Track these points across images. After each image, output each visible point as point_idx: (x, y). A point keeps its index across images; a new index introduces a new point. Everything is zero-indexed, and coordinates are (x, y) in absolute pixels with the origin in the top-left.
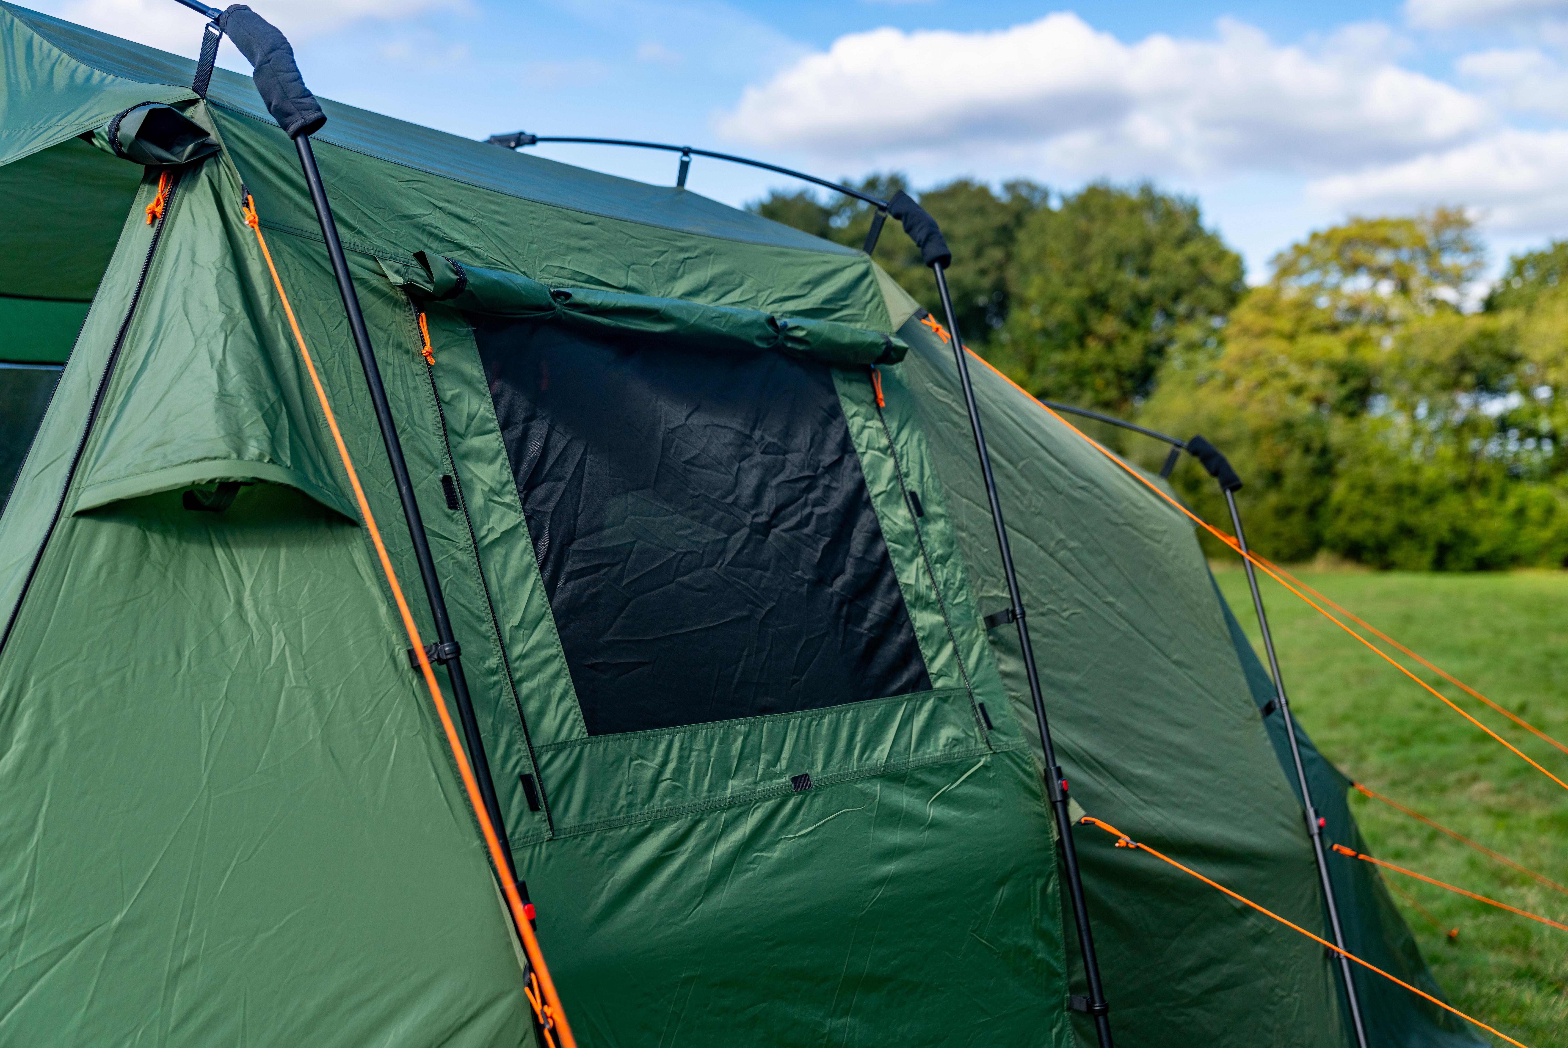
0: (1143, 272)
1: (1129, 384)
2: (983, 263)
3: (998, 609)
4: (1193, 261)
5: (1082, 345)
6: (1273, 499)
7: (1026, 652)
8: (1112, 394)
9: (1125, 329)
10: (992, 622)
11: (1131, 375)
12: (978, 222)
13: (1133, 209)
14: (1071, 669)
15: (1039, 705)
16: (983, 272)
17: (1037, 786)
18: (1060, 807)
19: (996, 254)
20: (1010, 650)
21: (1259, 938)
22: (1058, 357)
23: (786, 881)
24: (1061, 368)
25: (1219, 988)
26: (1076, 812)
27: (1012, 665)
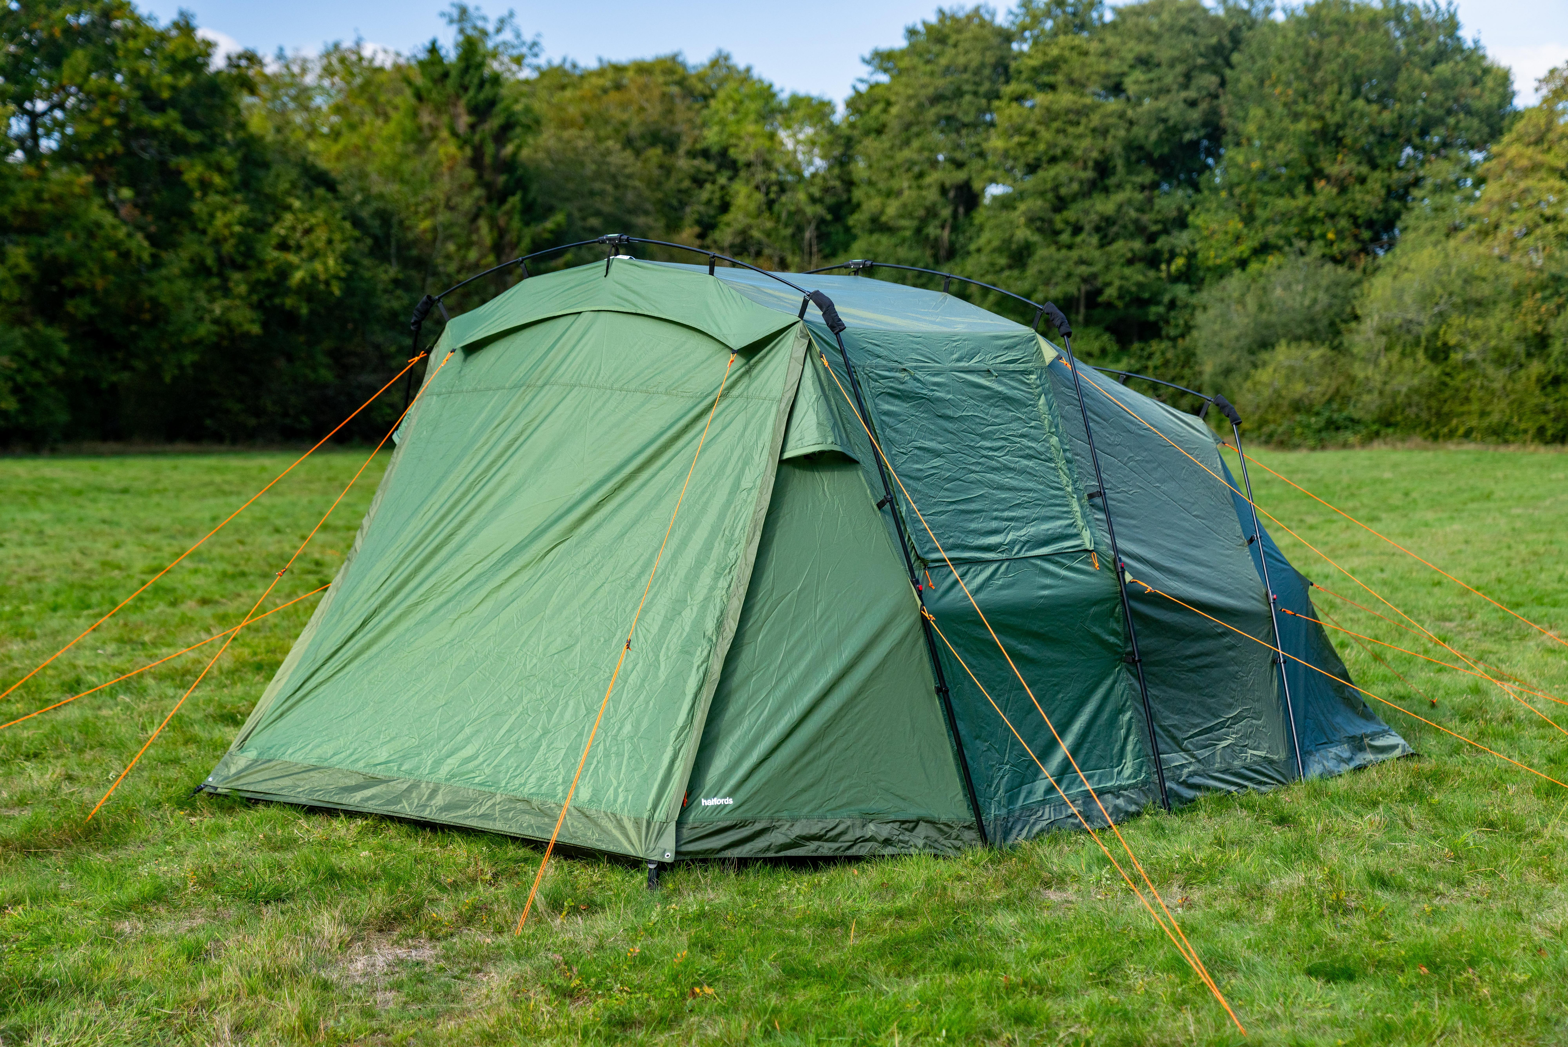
0: (1384, 98)
1: (1366, 234)
2: (1192, 94)
3: (1094, 490)
4: (1445, 84)
5: (1310, 189)
6: (1536, 367)
7: (1105, 509)
8: (1348, 246)
9: (1364, 169)
10: (1091, 496)
11: (1370, 224)
12: (1187, 43)
13: (1374, 22)
14: (1132, 518)
15: (1112, 533)
16: (1192, 104)
17: (1111, 566)
18: (1120, 574)
19: (1209, 80)
20: (1099, 509)
21: (1231, 648)
22: (1283, 204)
23: (1005, 592)
24: (1285, 217)
25: (1206, 666)
26: (1128, 577)
27: (1101, 516)
